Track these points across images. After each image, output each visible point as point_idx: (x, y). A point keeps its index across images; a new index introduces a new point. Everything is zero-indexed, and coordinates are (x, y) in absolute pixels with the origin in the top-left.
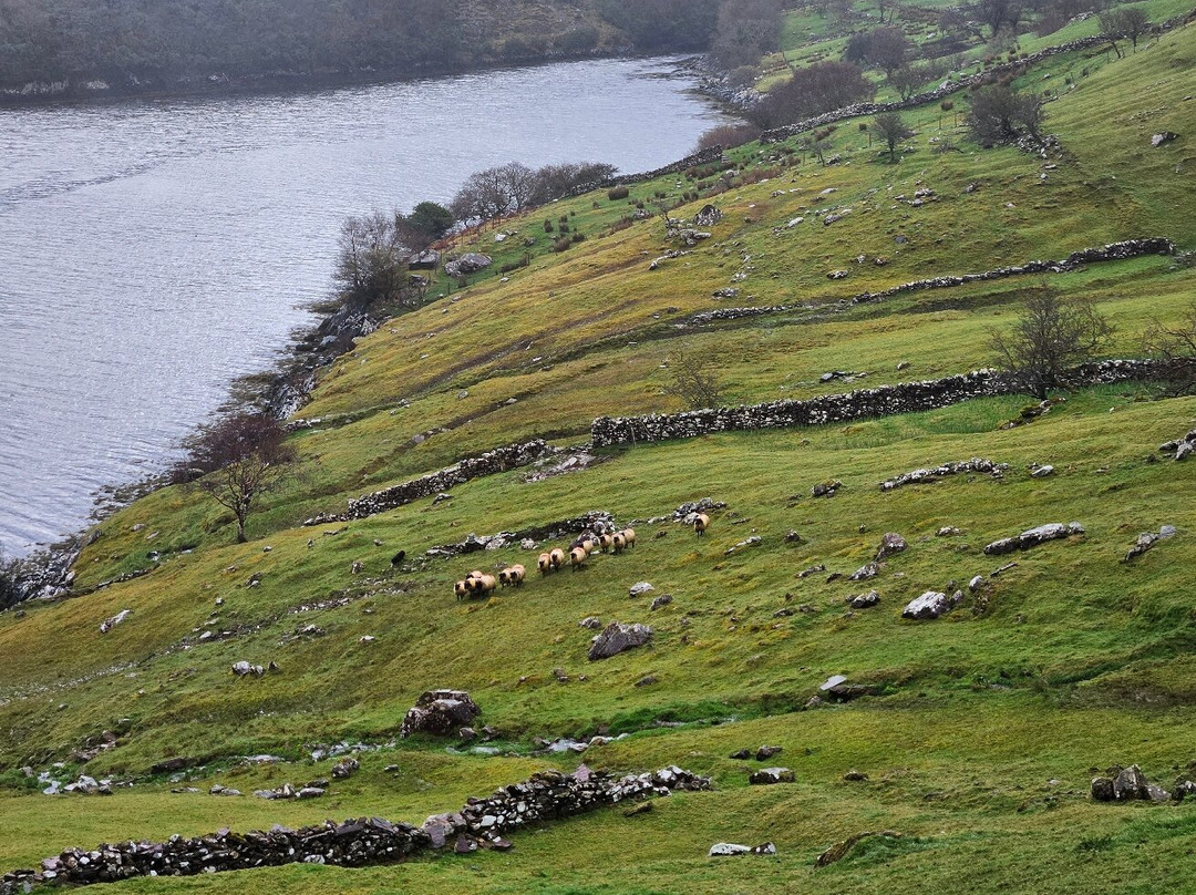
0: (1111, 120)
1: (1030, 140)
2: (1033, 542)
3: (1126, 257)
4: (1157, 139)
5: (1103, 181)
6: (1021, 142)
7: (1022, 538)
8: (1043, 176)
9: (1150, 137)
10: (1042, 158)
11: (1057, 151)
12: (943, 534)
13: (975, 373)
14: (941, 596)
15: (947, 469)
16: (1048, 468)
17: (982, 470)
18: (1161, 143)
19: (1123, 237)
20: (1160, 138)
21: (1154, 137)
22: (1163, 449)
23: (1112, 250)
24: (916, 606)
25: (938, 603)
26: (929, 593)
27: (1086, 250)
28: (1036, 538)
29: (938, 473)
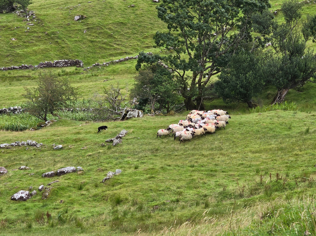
0: (57, 7)
1: (22, 12)
2: (63, 173)
3: (62, 67)
4: (77, 18)
5: (53, 33)
6: (18, 12)
7: (58, 171)
8: (28, 28)
9: (74, 17)
10: (27, 20)
11: (34, 18)
12: (22, 169)
13: (12, 108)
14: (27, 192)
15: (16, 144)
16: (61, 146)
17: (32, 145)
18: (78, 20)
19: (62, 58)
20: (78, 17)
21: (76, 17)
22: (107, 142)
23: (57, 63)
24: (17, 196)
25: (26, 195)
26: (22, 191)
27: (46, 62)
28: (64, 172)
29: (12, 145)
